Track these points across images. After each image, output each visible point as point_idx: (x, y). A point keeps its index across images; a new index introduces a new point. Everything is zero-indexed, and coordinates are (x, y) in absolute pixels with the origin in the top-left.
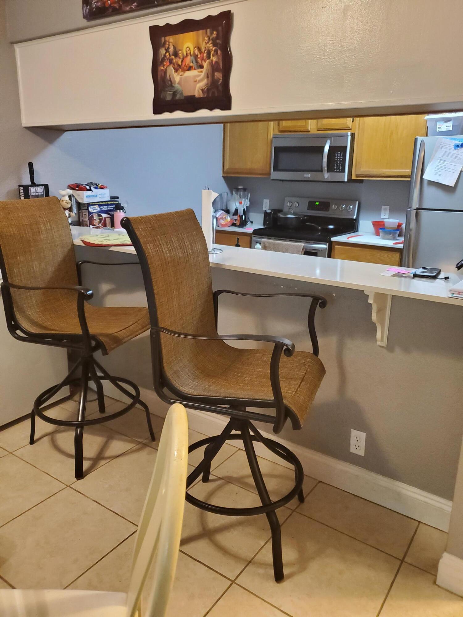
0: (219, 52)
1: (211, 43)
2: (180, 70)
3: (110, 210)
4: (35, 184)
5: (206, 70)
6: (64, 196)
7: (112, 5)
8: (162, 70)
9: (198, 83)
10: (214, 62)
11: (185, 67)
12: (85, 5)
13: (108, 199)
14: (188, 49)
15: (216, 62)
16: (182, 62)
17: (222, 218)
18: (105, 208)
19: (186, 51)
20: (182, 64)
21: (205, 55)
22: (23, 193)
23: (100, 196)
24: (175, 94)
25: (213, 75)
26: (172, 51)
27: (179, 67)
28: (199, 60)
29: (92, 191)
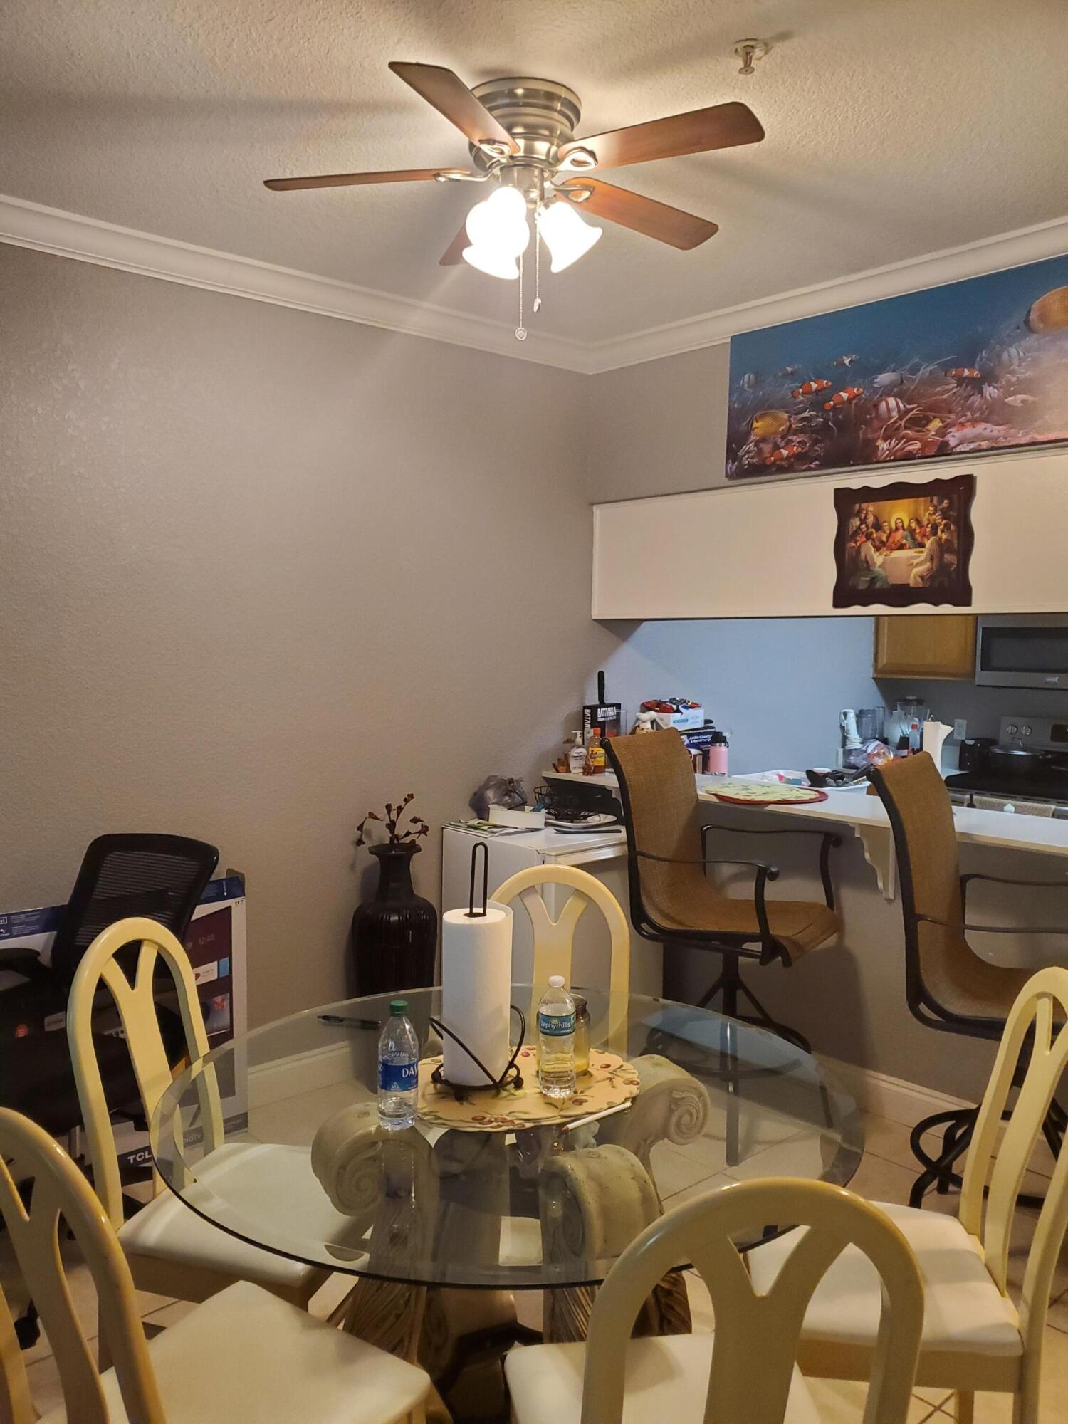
0: (952, 527)
1: (939, 515)
2: (885, 549)
3: (703, 743)
4: (604, 703)
5: (930, 550)
6: (643, 722)
7: (778, 463)
8: (854, 547)
9: (915, 567)
10: (943, 541)
11: (893, 545)
12: (730, 461)
13: (701, 724)
14: (899, 521)
15: (947, 540)
16: (888, 537)
17: (878, 755)
18: (695, 739)
19: (896, 523)
20: (887, 541)
21: (928, 530)
22: (589, 718)
23: (692, 721)
24: (874, 580)
25: (941, 557)
26: (871, 523)
27: (881, 545)
28: (918, 537)
29: (682, 713)
